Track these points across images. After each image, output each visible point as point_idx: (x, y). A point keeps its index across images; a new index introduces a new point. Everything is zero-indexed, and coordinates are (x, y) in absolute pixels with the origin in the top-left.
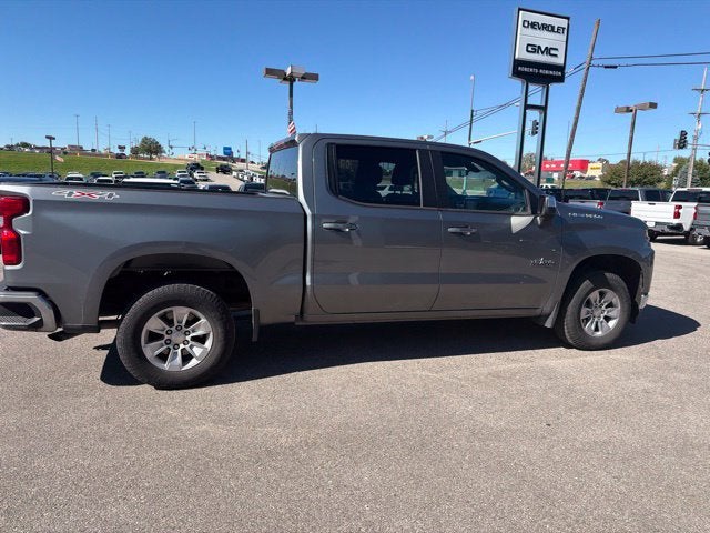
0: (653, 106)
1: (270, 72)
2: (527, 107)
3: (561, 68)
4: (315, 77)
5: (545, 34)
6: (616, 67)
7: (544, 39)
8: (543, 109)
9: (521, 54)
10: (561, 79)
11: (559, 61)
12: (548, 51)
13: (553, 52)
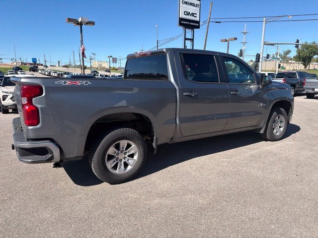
0: (236, 39)
1: (70, 20)
2: (186, 39)
3: (198, 22)
4: (93, 23)
5: (191, 7)
6: (220, 22)
7: (192, 9)
8: (192, 40)
9: (182, 16)
10: (198, 27)
11: (197, 19)
12: (193, 14)
13: (195, 15)
